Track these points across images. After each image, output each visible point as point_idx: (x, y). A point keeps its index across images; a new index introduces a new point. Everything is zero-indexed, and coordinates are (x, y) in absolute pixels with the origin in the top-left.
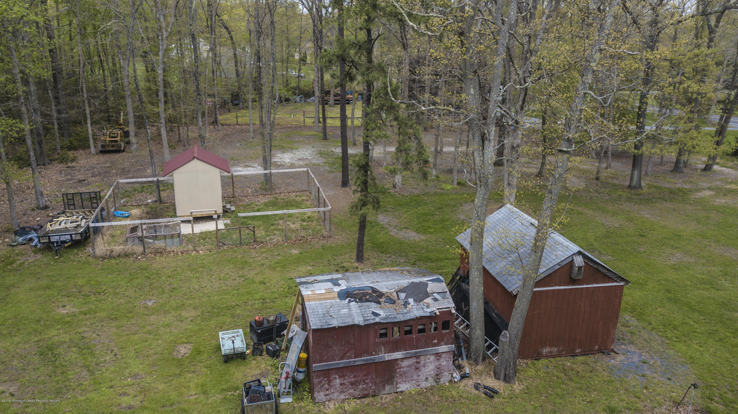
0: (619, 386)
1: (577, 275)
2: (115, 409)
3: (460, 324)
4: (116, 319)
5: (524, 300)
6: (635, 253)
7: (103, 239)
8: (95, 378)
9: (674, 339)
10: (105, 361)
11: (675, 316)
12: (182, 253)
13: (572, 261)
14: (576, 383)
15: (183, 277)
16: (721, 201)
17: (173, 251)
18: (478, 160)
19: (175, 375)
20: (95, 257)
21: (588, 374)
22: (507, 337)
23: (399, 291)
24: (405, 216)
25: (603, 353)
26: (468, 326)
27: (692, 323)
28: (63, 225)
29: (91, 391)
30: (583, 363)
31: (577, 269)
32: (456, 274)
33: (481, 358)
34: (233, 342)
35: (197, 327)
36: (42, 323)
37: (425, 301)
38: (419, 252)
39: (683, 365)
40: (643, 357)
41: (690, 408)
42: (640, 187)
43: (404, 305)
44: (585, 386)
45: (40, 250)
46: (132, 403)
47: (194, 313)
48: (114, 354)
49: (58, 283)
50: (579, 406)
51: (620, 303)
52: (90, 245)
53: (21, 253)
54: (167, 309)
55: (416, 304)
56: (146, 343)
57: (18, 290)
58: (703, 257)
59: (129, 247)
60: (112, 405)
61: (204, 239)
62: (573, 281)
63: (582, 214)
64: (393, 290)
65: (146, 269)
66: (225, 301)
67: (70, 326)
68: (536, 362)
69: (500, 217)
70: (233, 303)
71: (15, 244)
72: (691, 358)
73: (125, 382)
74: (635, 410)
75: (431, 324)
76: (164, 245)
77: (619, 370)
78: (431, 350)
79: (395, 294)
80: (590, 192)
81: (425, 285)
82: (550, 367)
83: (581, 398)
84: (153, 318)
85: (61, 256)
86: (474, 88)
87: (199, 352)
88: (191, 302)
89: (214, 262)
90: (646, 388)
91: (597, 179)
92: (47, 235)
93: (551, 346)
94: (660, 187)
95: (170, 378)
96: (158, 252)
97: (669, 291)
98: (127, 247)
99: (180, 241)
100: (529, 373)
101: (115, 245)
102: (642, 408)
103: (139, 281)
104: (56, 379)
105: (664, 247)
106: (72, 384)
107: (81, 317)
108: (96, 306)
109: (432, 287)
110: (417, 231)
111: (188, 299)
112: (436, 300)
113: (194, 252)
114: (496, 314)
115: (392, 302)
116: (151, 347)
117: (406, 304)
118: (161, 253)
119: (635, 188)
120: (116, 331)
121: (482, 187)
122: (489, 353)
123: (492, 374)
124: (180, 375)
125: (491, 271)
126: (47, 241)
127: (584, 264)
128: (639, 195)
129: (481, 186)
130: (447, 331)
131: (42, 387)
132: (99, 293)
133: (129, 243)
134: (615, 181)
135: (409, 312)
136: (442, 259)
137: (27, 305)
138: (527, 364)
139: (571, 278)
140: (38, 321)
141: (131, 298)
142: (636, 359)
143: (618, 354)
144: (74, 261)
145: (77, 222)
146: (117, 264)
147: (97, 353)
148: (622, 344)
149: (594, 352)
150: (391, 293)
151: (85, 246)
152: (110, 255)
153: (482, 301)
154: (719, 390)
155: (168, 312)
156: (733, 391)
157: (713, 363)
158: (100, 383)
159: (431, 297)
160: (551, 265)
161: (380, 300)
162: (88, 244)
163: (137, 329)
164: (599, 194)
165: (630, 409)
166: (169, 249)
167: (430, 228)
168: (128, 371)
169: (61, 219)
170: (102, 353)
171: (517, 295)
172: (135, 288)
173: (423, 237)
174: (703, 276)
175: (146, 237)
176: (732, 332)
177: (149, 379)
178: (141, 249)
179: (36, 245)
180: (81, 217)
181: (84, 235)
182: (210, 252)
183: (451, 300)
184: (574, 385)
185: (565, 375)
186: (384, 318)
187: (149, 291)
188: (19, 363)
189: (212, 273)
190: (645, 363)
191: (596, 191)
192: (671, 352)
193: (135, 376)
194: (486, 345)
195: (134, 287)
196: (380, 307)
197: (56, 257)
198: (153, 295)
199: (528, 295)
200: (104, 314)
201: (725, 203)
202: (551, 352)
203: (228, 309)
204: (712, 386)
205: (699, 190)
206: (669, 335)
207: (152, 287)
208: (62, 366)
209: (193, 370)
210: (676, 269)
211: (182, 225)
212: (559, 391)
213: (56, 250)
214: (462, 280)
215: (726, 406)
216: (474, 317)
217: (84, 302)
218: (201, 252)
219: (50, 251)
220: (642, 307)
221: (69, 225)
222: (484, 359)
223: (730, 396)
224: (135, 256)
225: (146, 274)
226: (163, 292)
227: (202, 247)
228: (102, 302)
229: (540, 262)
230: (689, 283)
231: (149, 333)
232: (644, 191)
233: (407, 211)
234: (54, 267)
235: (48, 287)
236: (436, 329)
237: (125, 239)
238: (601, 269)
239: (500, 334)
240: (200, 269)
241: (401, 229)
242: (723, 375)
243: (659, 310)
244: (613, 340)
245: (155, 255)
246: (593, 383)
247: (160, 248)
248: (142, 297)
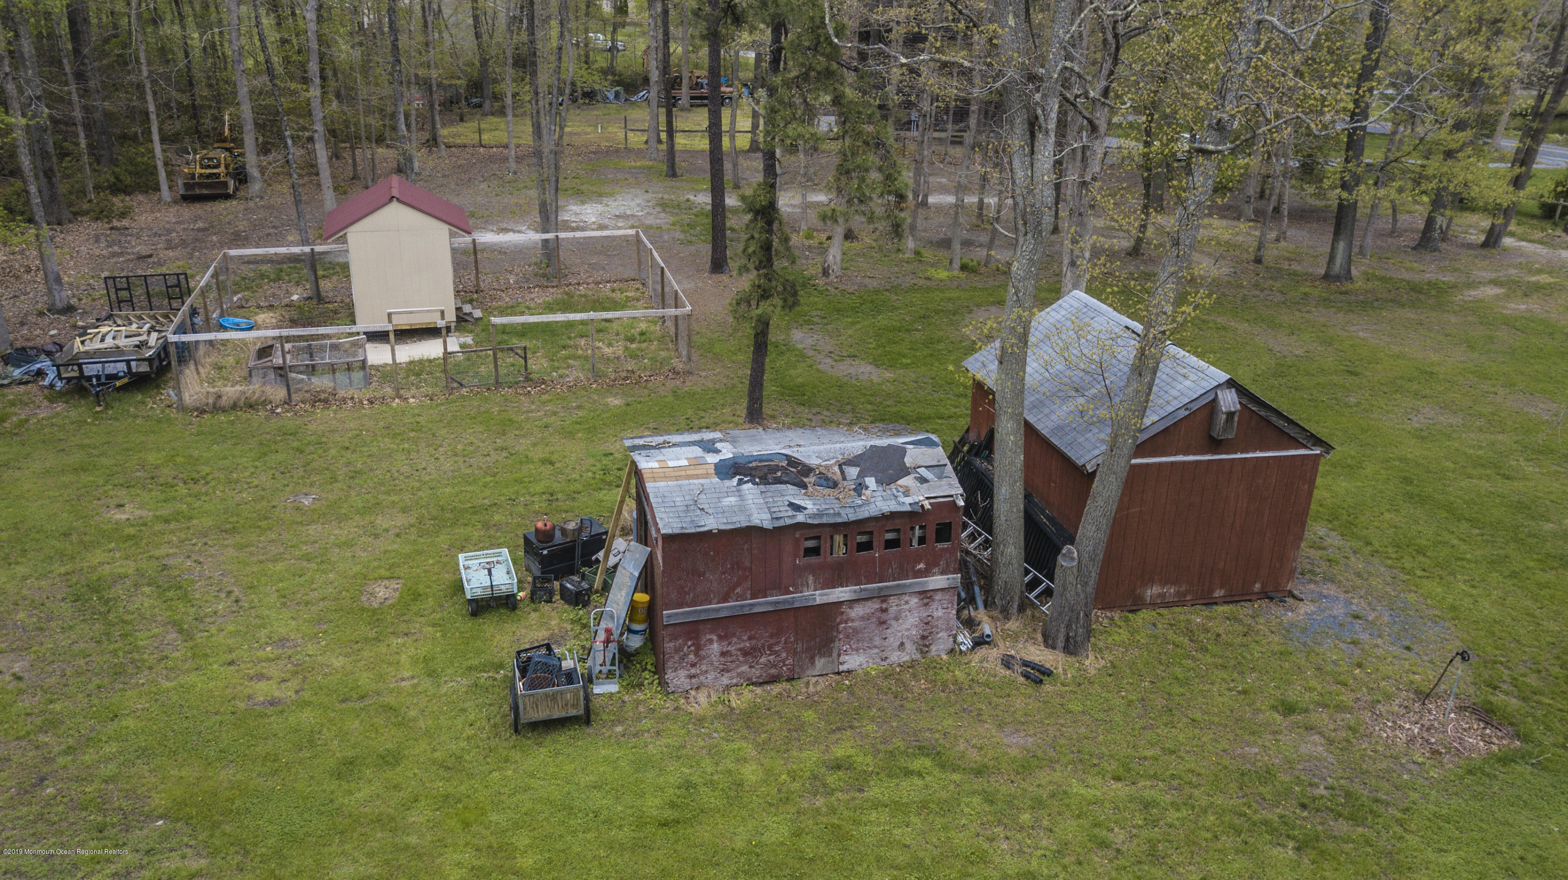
0: (1303, 662)
1: (1225, 430)
2: (241, 705)
3: (972, 537)
4: (234, 530)
5: (1112, 478)
6: (1337, 407)
7: (198, 373)
8: (196, 646)
9: (1419, 573)
10: (215, 613)
11: (1420, 528)
12: (372, 403)
13: (1215, 400)
14: (1214, 656)
15: (375, 450)
16: (1518, 306)
17: (352, 398)
18: (1020, 174)
19: (367, 640)
20: (183, 408)
21: (1239, 640)
22: (1072, 559)
23: (844, 464)
24: (850, 332)
25: (1271, 599)
26: (987, 544)
27: (1455, 542)
28: (109, 342)
29: (188, 671)
30: (1228, 618)
31: (1224, 417)
32: (963, 441)
33: (1016, 606)
34: (490, 574)
35: (408, 549)
36: (74, 537)
37: (900, 482)
38: (881, 403)
39: (1436, 622)
40: (1354, 607)
41: (1451, 703)
42: (1349, 277)
43: (855, 490)
44: (1232, 662)
45: (62, 394)
46: (277, 694)
47: (401, 520)
48: (233, 598)
49: (104, 461)
50: (1220, 699)
51: (1310, 494)
52: (172, 384)
53: (21, 401)
54: (343, 511)
55: (880, 488)
56: (303, 579)
57: (18, 474)
58: (1481, 415)
59: (255, 388)
60: (234, 698)
61: (418, 375)
62: (1215, 445)
63: (1224, 328)
64: (833, 461)
65: (294, 434)
66: (469, 496)
67: (137, 544)
68: (1130, 615)
69: (1059, 317)
70: (486, 501)
71: (6, 382)
72: (1453, 608)
73: (260, 653)
74: (1337, 706)
75: (913, 529)
76: (332, 384)
77: (1304, 631)
78: (911, 585)
79: (836, 469)
80: (1241, 286)
81: (901, 452)
82: (1160, 626)
83: (1224, 685)
84: (313, 530)
85: (108, 406)
86: (1016, 16)
87: (417, 596)
88: (395, 498)
89: (441, 421)
90: (1359, 666)
91: (1258, 261)
92: (76, 361)
93: (1165, 582)
94: (1391, 279)
95: (356, 647)
96: (320, 400)
97: (1407, 481)
98: (251, 387)
99: (365, 376)
100: (1116, 638)
101: (225, 386)
102: (1351, 704)
103: (280, 457)
104: (112, 647)
105: (1398, 396)
106: (146, 656)
107: (158, 527)
108: (189, 505)
109: (913, 456)
110: (876, 363)
111: (388, 493)
112: (923, 480)
113: (397, 400)
114: (1047, 517)
115: (831, 484)
116: (314, 586)
117: (860, 488)
118: (326, 401)
119: (1337, 278)
120: (236, 554)
121: (1029, 236)
122: (1032, 596)
123: (1039, 637)
124: (377, 639)
125: (1039, 427)
126: (76, 374)
127: (1238, 407)
128: (1346, 293)
129: (1026, 234)
130: (945, 545)
131: (82, 662)
132: (195, 481)
133: (254, 379)
134: (1295, 267)
135: (867, 503)
136: (930, 418)
137: (39, 503)
138: (1112, 619)
139: (1211, 437)
140: (66, 535)
141: (264, 490)
142: (1339, 610)
143: (1302, 600)
144: (136, 417)
145: (139, 335)
146: (232, 423)
147: (197, 596)
148: (1311, 581)
149: (1253, 597)
150: (827, 467)
151: (158, 387)
152: (214, 404)
153: (1019, 486)
154: (1509, 669)
155: (346, 518)
156: (1539, 672)
157: (1498, 618)
158: (206, 655)
159: (913, 476)
160: (1170, 409)
161: (805, 480)
162: (166, 382)
163: (282, 550)
164: (1262, 291)
165: (1325, 706)
166: (342, 393)
167: (904, 356)
168: (264, 633)
169: (104, 329)
170: (209, 598)
171: (1094, 472)
172: (273, 471)
173: (888, 375)
174: (1480, 452)
175: (292, 368)
176: (1539, 560)
177: (311, 648)
178: (281, 393)
179: (52, 386)
180: (148, 326)
181: (156, 363)
182: (431, 400)
183: (955, 481)
184: (1209, 659)
185: (1192, 641)
186: (814, 516)
187: (303, 477)
188: (31, 616)
189: (438, 443)
190: (1357, 617)
191: (1256, 286)
192: (1412, 598)
193: (282, 641)
194: (1027, 579)
195: (272, 468)
196: (805, 494)
197: (98, 409)
198: (312, 485)
199: (1121, 467)
200: (208, 522)
201: (1527, 311)
202: (1162, 595)
203: (475, 513)
204: (1495, 662)
205: (1470, 285)
206: (1407, 565)
207: (308, 468)
208: (123, 621)
209: (406, 631)
210: (1423, 438)
211: (369, 346)
212: (1178, 671)
213: (97, 393)
214: (974, 451)
215: (1524, 699)
216: (1003, 518)
217: (162, 497)
218: (412, 400)
219: (83, 397)
220: (1351, 510)
221: (122, 342)
222: (1021, 609)
223: (1532, 680)
224: (269, 407)
225: (295, 444)
226: (334, 480)
227: (413, 391)
228: (203, 498)
229: (1149, 394)
230: (1449, 464)
231: (307, 558)
232: (1357, 286)
233: (853, 323)
234: (94, 429)
235: (82, 469)
236: (922, 540)
237: (245, 373)
238: (1274, 419)
239: (1059, 551)
240: (412, 434)
241: (842, 359)
242: (1518, 642)
243: (1387, 516)
244: (1293, 571)
245: (313, 406)
246: (1249, 657)
247: (324, 391)
248: (288, 489)
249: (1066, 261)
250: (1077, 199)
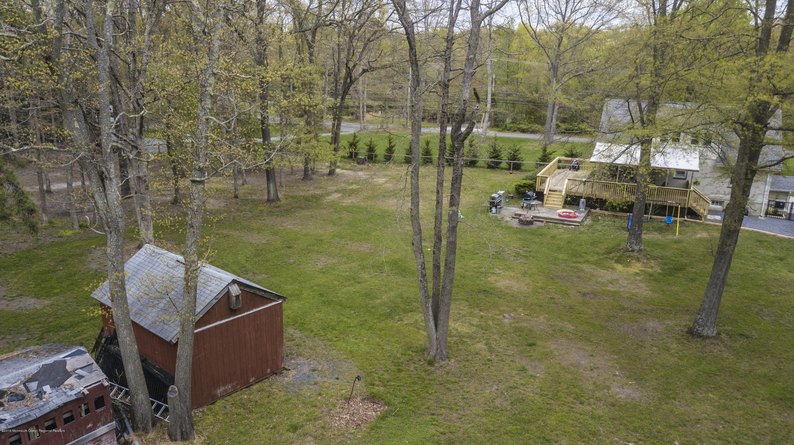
0: (297, 402)
1: (236, 304)
3: (117, 394)
5: (186, 346)
6: (286, 266)
9: (335, 339)
11: (331, 317)
13: (229, 291)
14: (257, 413)
16: (348, 202)
18: (100, 203)
21: (266, 400)
22: (175, 392)
23: (27, 382)
24: (15, 280)
25: (276, 374)
26: (127, 393)
27: (346, 319)
30: (259, 391)
31: (235, 298)
32: (100, 337)
33: (150, 424)
37: (66, 383)
38: (45, 321)
39: (346, 361)
40: (312, 366)
41: (359, 399)
42: (278, 199)
43: (37, 396)
44: (266, 413)
50: (264, 435)
51: (282, 320)
55: (54, 391)
58: (344, 256)
62: (234, 312)
63: (228, 236)
64: (18, 383)
68: (212, 406)
69: (140, 260)
72: (351, 352)
74: (315, 419)
75: (80, 407)
77: (293, 385)
78: (86, 438)
79: (22, 387)
80: (231, 212)
81: (63, 363)
82: (228, 407)
83: (264, 427)
86: (78, 121)
90: (320, 394)
91: (236, 197)
93: (224, 384)
94: (296, 196)
97: (322, 295)
100: (207, 421)
102: (320, 415)
105: (310, 254)
109: (71, 364)
110: (37, 296)
112: (80, 377)
114: (158, 369)
115: (20, 397)
117: (40, 394)
119: (273, 201)
121: (113, 233)
122: (158, 415)
123: (167, 437)
125: (142, 324)
127: (240, 292)
128: (279, 207)
129: (111, 233)
130: (102, 409)
134: (254, 197)
135: (47, 402)
136: (78, 323)
138: (203, 412)
139: (231, 309)
142: (306, 369)
143: (290, 370)
148: (292, 359)
149: (268, 376)
150: (15, 388)
153: (138, 361)
154: (377, 374)
156: (387, 371)
157: (368, 351)
159: (73, 376)
160: (208, 301)
161: (2, 400)
164: (241, 212)
165: (310, 420)
167: (55, 288)
171: (177, 342)
173: (47, 302)
174: (347, 273)
176: (377, 318)
183: (100, 371)
184: (255, 416)
185: (244, 409)
186: (12, 422)
190: (314, 370)
191: (238, 210)
192: (334, 352)
194: (153, 407)
196: (3, 410)
199: (190, 339)
201: (352, 202)
202: (225, 391)
204: (371, 373)
205: (328, 194)
206: (329, 337)
210: (324, 272)
212: (241, 428)
214: (109, 342)
215: (385, 386)
216: (133, 382)
220: (302, 317)
222: (154, 425)
223: (386, 376)
229: (195, 302)
230: (336, 283)
232: (283, 202)
233: (16, 274)
236: (87, 411)
238: (258, 292)
239: (167, 391)
241: (13, 299)
242: (377, 359)
243: (317, 315)
244: (283, 358)
246: (272, 408)
249: (139, 218)
250: (138, 187)
